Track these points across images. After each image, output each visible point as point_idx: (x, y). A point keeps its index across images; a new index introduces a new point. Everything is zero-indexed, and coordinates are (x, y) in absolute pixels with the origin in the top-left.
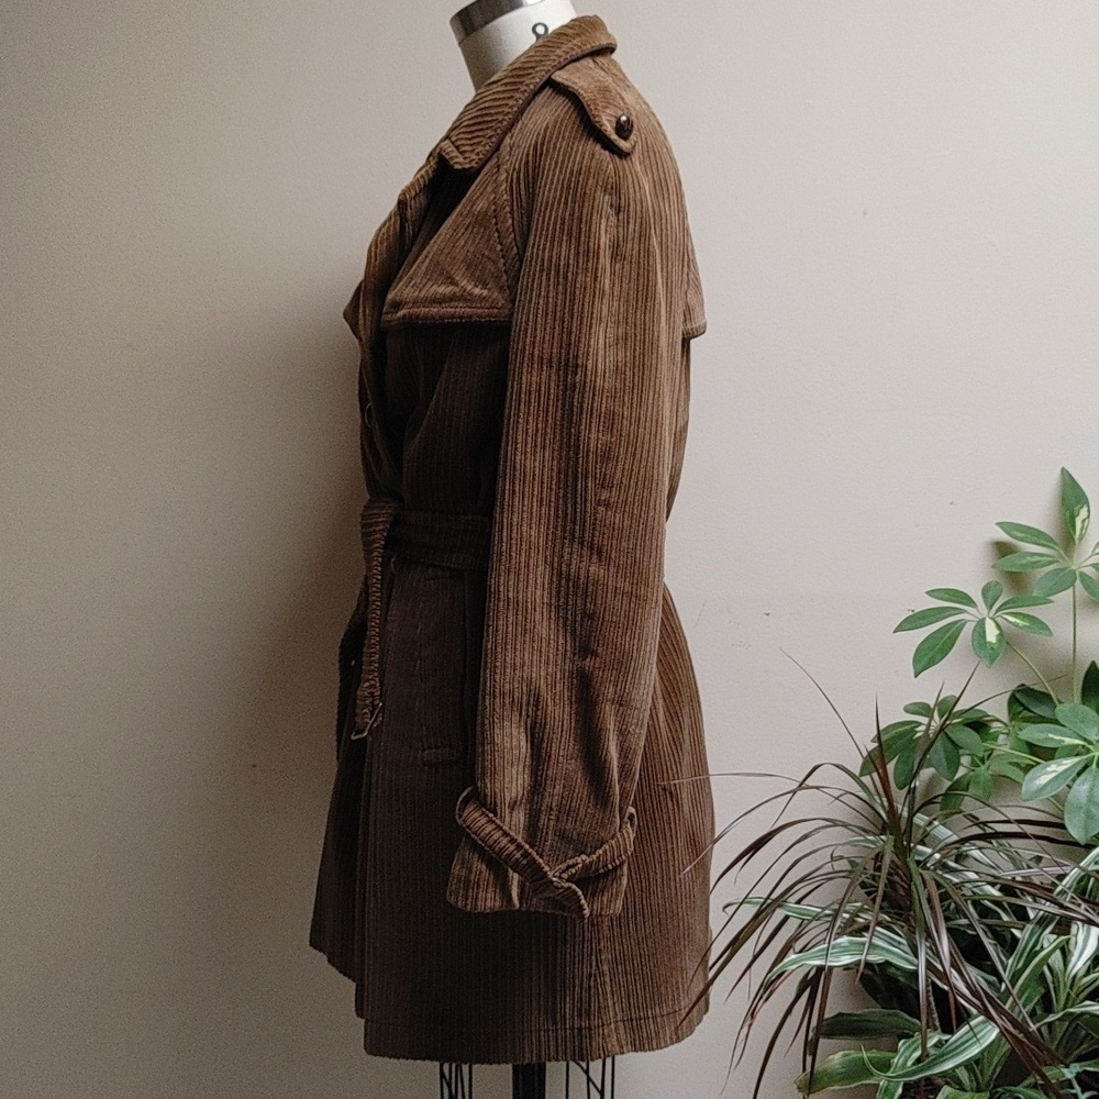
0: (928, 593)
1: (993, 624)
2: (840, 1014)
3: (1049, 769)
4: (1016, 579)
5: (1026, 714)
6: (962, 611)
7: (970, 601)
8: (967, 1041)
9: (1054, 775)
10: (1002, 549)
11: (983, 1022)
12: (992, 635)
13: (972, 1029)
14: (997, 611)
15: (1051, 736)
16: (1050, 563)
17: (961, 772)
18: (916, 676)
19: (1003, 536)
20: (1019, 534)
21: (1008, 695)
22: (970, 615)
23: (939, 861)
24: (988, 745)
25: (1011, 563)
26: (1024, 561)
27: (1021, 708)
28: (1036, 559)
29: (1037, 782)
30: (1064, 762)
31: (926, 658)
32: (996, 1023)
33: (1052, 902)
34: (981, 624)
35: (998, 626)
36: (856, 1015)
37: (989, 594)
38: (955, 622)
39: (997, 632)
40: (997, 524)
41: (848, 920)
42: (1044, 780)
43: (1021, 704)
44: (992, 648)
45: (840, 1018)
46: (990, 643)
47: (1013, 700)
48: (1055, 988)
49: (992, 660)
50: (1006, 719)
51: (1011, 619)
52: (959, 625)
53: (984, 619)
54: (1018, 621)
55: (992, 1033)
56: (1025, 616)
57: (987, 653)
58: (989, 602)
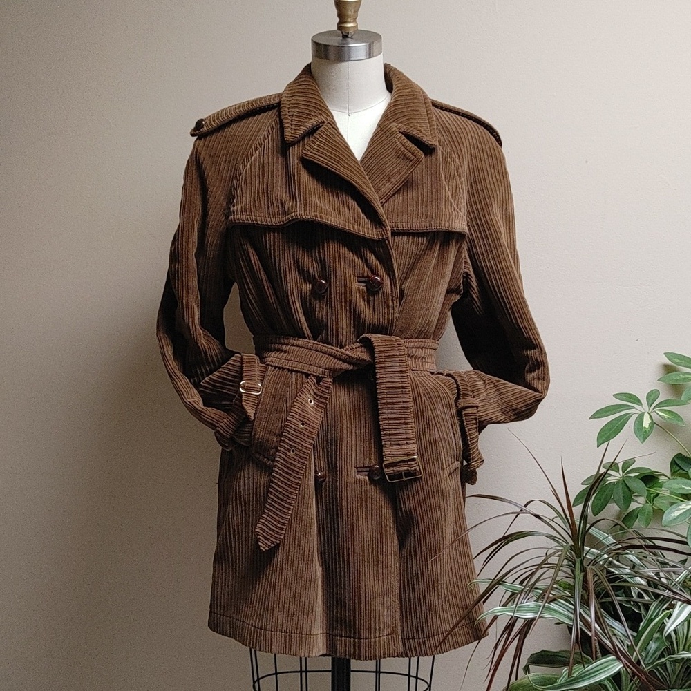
0: (614, 395)
1: (649, 416)
2: (543, 651)
3: (680, 507)
4: (677, 389)
5: (681, 471)
6: (633, 408)
7: (638, 402)
9: (684, 510)
10: (668, 369)
11: (613, 660)
12: (646, 423)
14: (654, 408)
15: (683, 486)
17: (633, 506)
18: (598, 447)
19: (667, 362)
20: (678, 361)
21: (670, 461)
22: (636, 410)
23: (607, 559)
24: (653, 490)
25: (674, 377)
26: (678, 378)
27: (678, 468)
28: (687, 376)
29: (673, 515)
31: (606, 435)
32: (621, 660)
33: (669, 590)
34: (641, 416)
35: (651, 417)
36: (551, 652)
37: (652, 397)
38: (627, 414)
39: (650, 421)
40: (665, 354)
41: (541, 594)
42: (676, 514)
43: (678, 466)
44: (645, 431)
45: (543, 653)
46: (645, 428)
47: (673, 463)
48: (677, 642)
49: (645, 439)
50: (668, 474)
51: (661, 413)
52: (629, 416)
53: (644, 413)
54: (665, 415)
55: (617, 667)
56: (669, 412)
57: (642, 434)
58: (650, 402)
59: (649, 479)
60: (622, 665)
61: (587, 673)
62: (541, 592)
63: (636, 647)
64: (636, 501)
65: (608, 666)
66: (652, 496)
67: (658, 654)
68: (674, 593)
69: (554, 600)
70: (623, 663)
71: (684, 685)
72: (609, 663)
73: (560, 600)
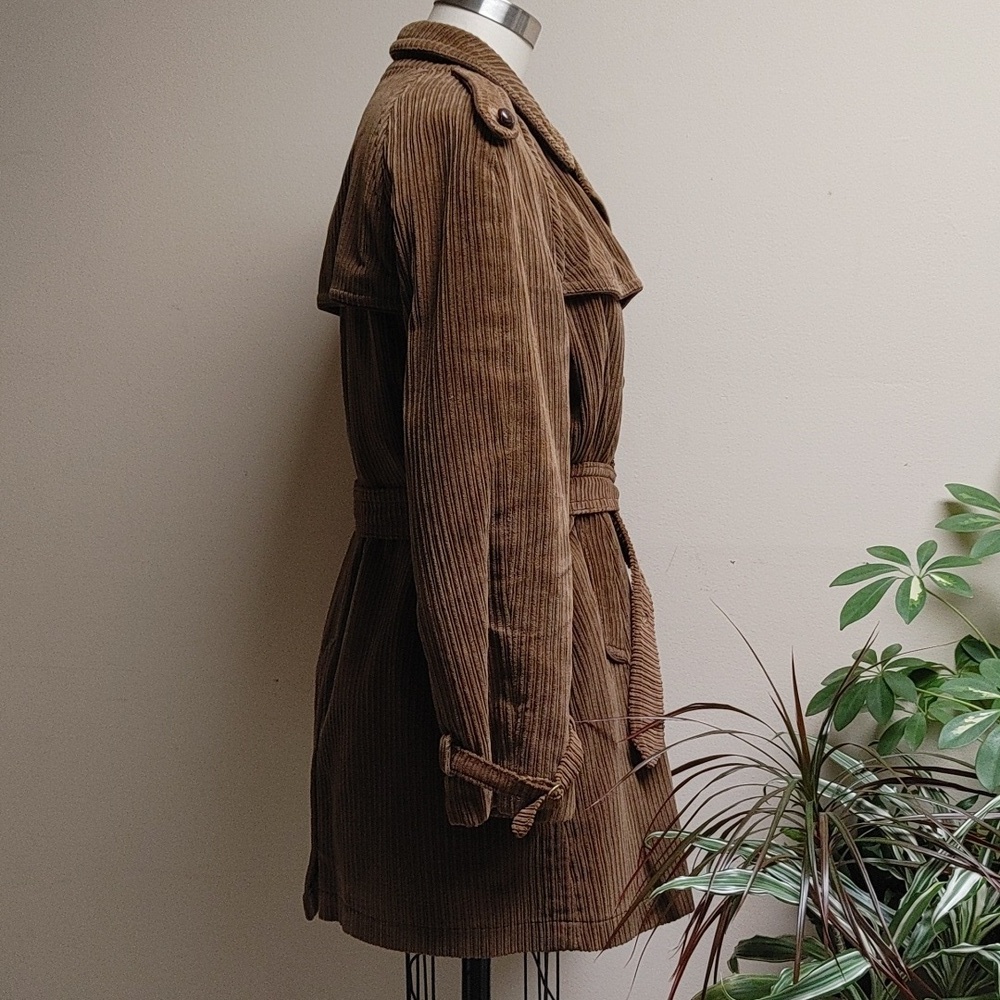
0: (867, 550)
1: (919, 583)
2: (757, 937)
3: (966, 721)
4: (965, 539)
5: (970, 662)
6: (896, 569)
7: (904, 559)
8: (831, 975)
9: (971, 725)
10: (952, 509)
11: (856, 957)
12: (915, 593)
13: (838, 964)
14: (928, 570)
15: (970, 689)
16: (991, 524)
17: (898, 716)
18: (842, 629)
19: (951, 497)
20: (965, 496)
21: (955, 646)
22: (901, 572)
23: (854, 799)
24: (929, 692)
25: (961, 521)
26: (966, 522)
27: (967, 658)
28: (980, 520)
29: (954, 732)
30: (982, 714)
31: (854, 611)
34: (908, 581)
35: (922, 584)
36: (770, 939)
37: (926, 551)
38: (887, 579)
39: (920, 590)
40: (946, 485)
42: (960, 730)
43: (968, 655)
44: (913, 606)
45: (757, 940)
46: (913, 601)
47: (960, 650)
49: (911, 619)
50: (952, 667)
51: (937, 578)
52: (889, 582)
53: (912, 577)
54: (943, 580)
55: (861, 968)
56: (951, 576)
57: (908, 610)
58: (923, 561)
59: (923, 674)
60: (869, 966)
61: (813, 979)
62: (752, 850)
63: (893, 936)
64: (902, 709)
65: (849, 966)
66: (927, 700)
67: (929, 942)
68: (952, 854)
69: (772, 864)
70: (870, 961)
71: (968, 989)
72: (849, 963)
73: (781, 864)
